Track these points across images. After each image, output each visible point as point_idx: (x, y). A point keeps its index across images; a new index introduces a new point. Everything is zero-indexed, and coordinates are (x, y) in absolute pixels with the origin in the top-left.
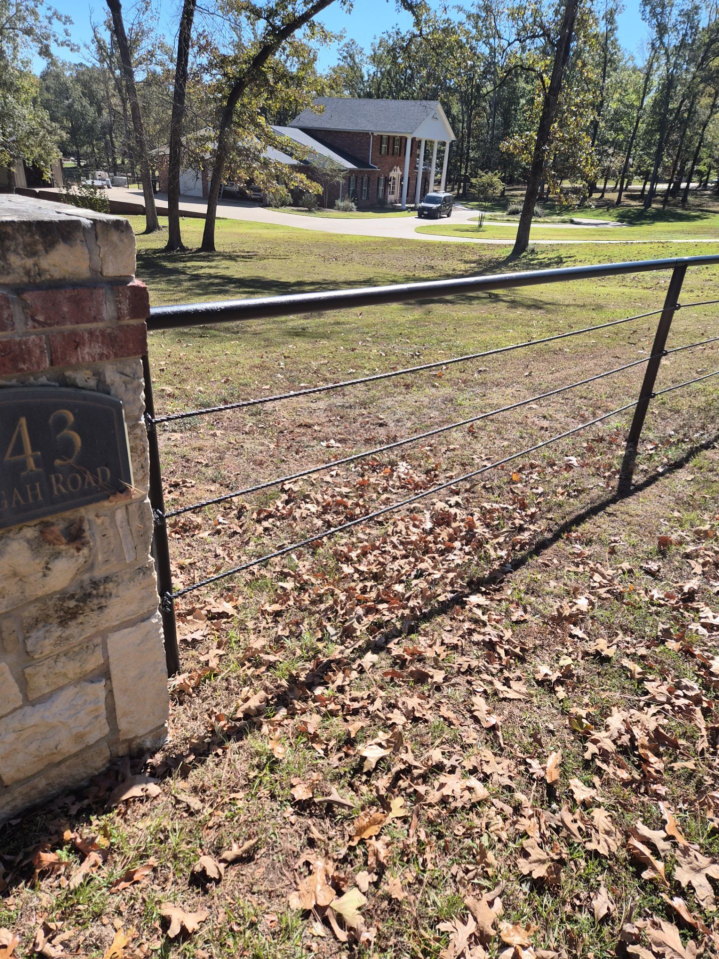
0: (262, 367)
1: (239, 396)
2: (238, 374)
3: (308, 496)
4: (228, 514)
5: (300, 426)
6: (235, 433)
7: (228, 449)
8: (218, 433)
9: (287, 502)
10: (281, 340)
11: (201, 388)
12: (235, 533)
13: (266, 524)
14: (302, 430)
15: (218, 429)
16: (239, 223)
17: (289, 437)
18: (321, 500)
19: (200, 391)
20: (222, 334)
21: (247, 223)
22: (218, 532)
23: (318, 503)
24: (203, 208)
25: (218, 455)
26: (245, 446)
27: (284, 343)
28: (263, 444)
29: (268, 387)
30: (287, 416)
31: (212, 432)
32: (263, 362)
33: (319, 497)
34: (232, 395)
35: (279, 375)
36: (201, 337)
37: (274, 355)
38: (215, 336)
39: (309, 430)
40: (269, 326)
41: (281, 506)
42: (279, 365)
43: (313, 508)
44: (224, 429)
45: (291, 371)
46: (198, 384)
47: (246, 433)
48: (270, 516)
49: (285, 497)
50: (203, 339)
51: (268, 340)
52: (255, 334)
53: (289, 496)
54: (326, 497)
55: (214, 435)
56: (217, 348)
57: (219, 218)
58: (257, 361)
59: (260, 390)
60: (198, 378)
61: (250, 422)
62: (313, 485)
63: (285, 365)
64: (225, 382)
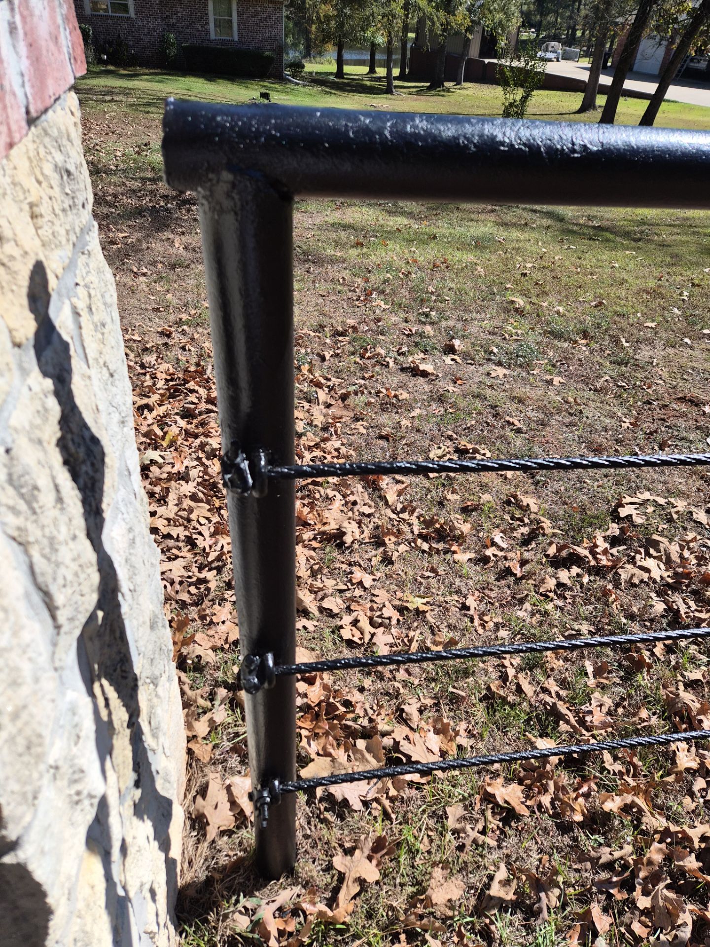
0: (655, 293)
1: (606, 330)
2: (619, 297)
3: (656, 544)
4: (513, 529)
5: (682, 399)
6: (580, 386)
7: (559, 410)
8: (557, 380)
9: (614, 541)
10: (694, 259)
11: (561, 309)
12: (508, 572)
13: (564, 576)
14: (684, 407)
15: (559, 374)
16: (691, 108)
17: (658, 413)
18: (675, 557)
19: (558, 312)
20: (619, 239)
21: (701, 108)
23: (669, 563)
24: (651, 88)
27: (697, 264)
29: (653, 325)
30: (665, 375)
31: (548, 377)
32: (660, 286)
33: (674, 549)
34: (599, 326)
35: (676, 310)
36: (590, 239)
37: (679, 278)
38: (608, 240)
40: (685, 238)
41: (602, 545)
42: (681, 294)
43: (657, 570)
44: (567, 377)
45: (696, 307)
46: (560, 302)
47: (596, 390)
49: (614, 529)
50: (592, 242)
51: (677, 256)
52: (662, 245)
53: (622, 530)
54: (686, 554)
55: (550, 382)
56: (604, 257)
57: (668, 101)
58: (651, 284)
59: (640, 326)
60: (563, 294)
61: (609, 372)
63: (689, 297)
64: (596, 306)
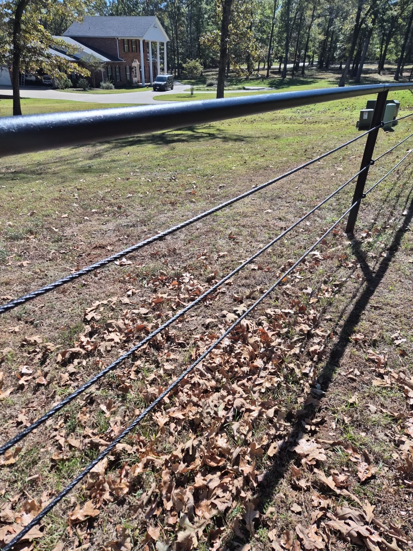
0: (60, 199)
1: (42, 226)
2: (42, 207)
3: (110, 325)
4: (32, 360)
5: (96, 248)
6: (40, 261)
7: (33, 280)
8: (25, 263)
9: (90, 335)
10: (74, 176)
11: (11, 223)
12: (39, 385)
13: (71, 368)
14: (98, 251)
15: (25, 259)
16: (39, 100)
17: (87, 259)
18: (122, 326)
19: (10, 225)
20: (29, 176)
21: (44, 100)
22: (22, 387)
23: (120, 330)
24: (10, 92)
25: (24, 287)
26: (50, 274)
27: (76, 179)
28: (65, 270)
29: (66, 215)
30: (83, 239)
31: (19, 263)
32: (62, 195)
33: (120, 323)
34: (37, 226)
35: (75, 205)
36: (13, 179)
37: (70, 188)
38: (24, 178)
39: (104, 251)
40: (64, 167)
41: (84, 339)
42: (74, 196)
43: (117, 337)
44: (31, 259)
45: (84, 200)
46: (9, 220)
47: (50, 260)
48: (75, 355)
49: (88, 328)
50: (14, 181)
51: (64, 177)
52: (54, 173)
53: (92, 327)
54: (127, 322)
55: (21, 266)
56: (26, 187)
57: (22, 98)
58: (57, 195)
59: (60, 218)
60: (9, 214)
61: (53, 248)
62: (113, 310)
63: (79, 196)
64: (31, 215)
